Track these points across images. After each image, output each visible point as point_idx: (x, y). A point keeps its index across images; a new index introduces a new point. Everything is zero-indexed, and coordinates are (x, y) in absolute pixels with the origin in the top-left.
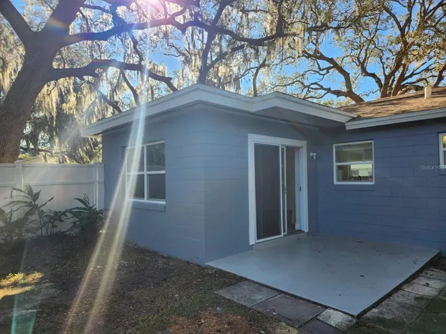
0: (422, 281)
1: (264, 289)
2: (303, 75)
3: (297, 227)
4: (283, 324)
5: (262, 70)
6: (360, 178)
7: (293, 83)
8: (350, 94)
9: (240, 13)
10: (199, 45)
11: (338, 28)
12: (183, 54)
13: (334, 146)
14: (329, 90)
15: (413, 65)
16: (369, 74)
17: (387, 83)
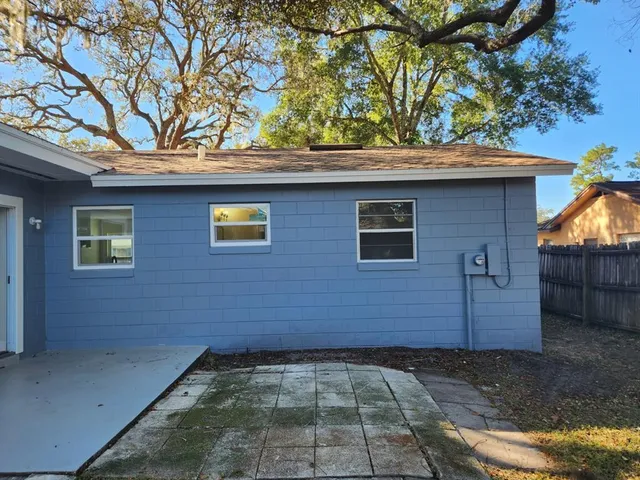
0: (181, 390)
2: (34, 88)
7: (13, 96)
8: (113, 134)
13: (75, 210)
14: (80, 123)
15: (194, 117)
16: (140, 113)
17: (164, 132)
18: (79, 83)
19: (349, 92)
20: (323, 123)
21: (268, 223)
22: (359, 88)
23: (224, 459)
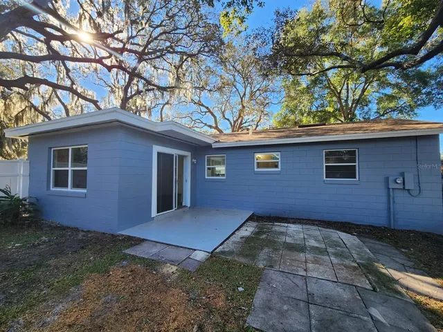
0: (244, 228)
1: (158, 244)
2: (192, 113)
3: (183, 204)
4: (169, 264)
5: (167, 106)
7: (186, 117)
8: (216, 128)
9: (153, 68)
10: (122, 83)
11: (210, 91)
12: (110, 86)
13: (206, 156)
14: (206, 124)
15: (246, 118)
16: (226, 119)
17: (234, 125)
18: (206, 110)
19: (316, 99)
20: (303, 115)
21: (279, 160)
22: (321, 97)
23: (265, 259)
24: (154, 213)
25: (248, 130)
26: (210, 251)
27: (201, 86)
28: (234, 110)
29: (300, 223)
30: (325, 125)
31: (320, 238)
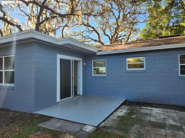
0: (120, 110)
1: (61, 121)
2: (83, 32)
3: (78, 93)
4: (68, 134)
5: (66, 28)
6: (101, 73)
7: (79, 35)
8: (100, 41)
9: (56, 2)
11: (95, 16)
12: (28, 16)
13: (93, 61)
14: (92, 39)
15: (120, 33)
16: (106, 35)
17: (112, 39)
18: (92, 29)
19: (173, 17)
20: (162, 29)
21: (145, 63)
22: (177, 16)
24: (58, 99)
25: (121, 42)
26: (96, 126)
27: (88, 13)
28: (112, 28)
29: (161, 107)
30: (179, 36)
31: (177, 118)
